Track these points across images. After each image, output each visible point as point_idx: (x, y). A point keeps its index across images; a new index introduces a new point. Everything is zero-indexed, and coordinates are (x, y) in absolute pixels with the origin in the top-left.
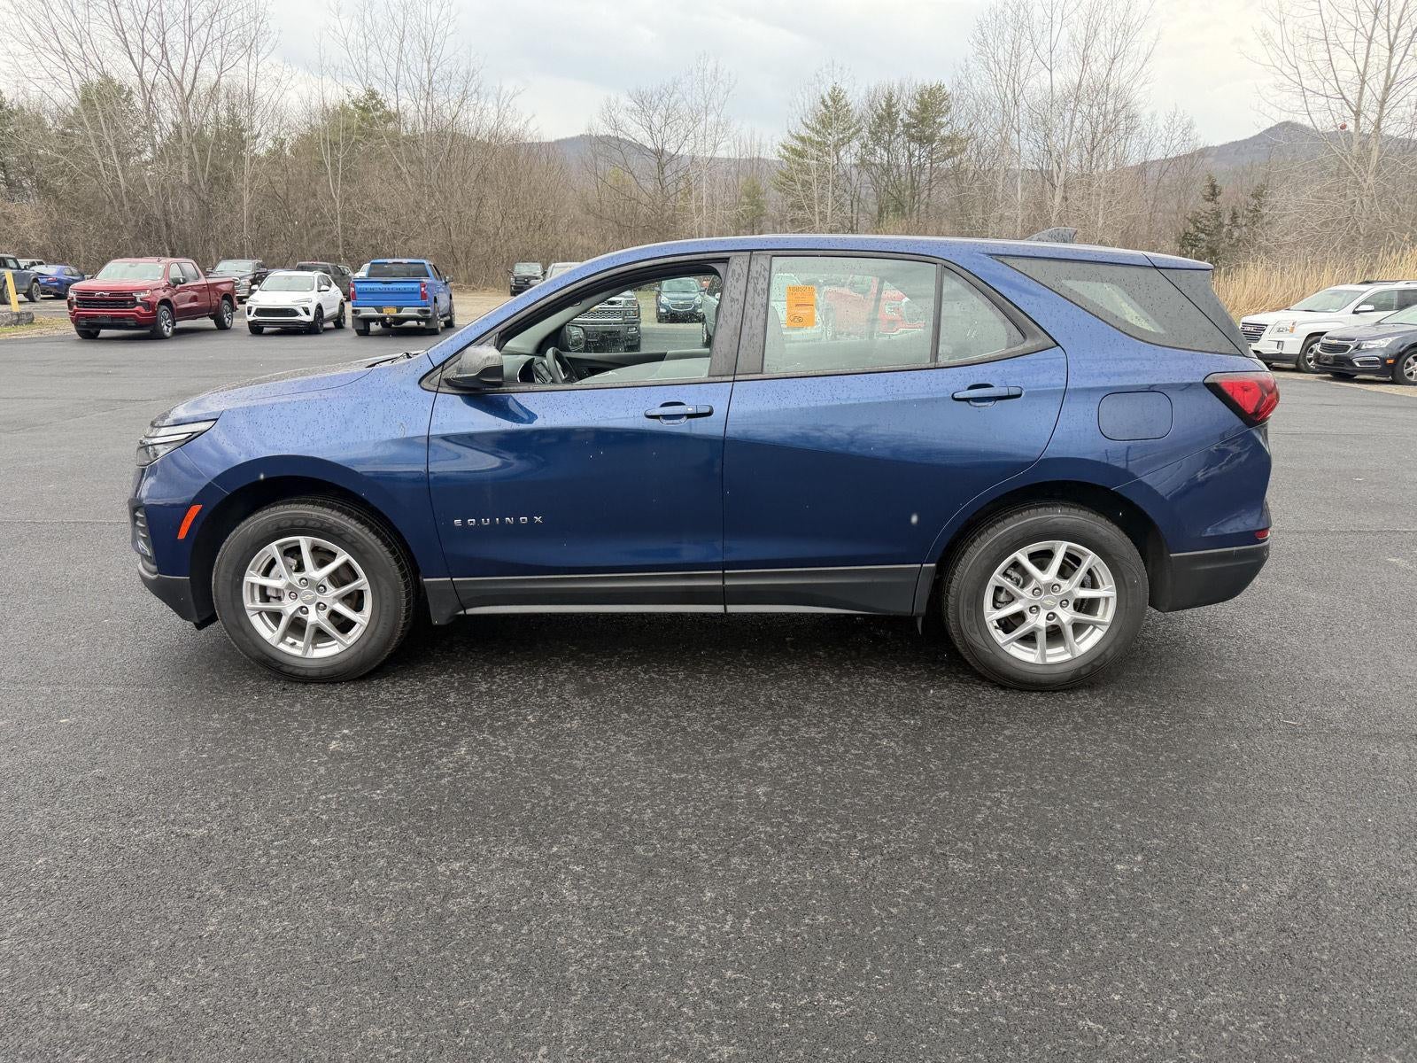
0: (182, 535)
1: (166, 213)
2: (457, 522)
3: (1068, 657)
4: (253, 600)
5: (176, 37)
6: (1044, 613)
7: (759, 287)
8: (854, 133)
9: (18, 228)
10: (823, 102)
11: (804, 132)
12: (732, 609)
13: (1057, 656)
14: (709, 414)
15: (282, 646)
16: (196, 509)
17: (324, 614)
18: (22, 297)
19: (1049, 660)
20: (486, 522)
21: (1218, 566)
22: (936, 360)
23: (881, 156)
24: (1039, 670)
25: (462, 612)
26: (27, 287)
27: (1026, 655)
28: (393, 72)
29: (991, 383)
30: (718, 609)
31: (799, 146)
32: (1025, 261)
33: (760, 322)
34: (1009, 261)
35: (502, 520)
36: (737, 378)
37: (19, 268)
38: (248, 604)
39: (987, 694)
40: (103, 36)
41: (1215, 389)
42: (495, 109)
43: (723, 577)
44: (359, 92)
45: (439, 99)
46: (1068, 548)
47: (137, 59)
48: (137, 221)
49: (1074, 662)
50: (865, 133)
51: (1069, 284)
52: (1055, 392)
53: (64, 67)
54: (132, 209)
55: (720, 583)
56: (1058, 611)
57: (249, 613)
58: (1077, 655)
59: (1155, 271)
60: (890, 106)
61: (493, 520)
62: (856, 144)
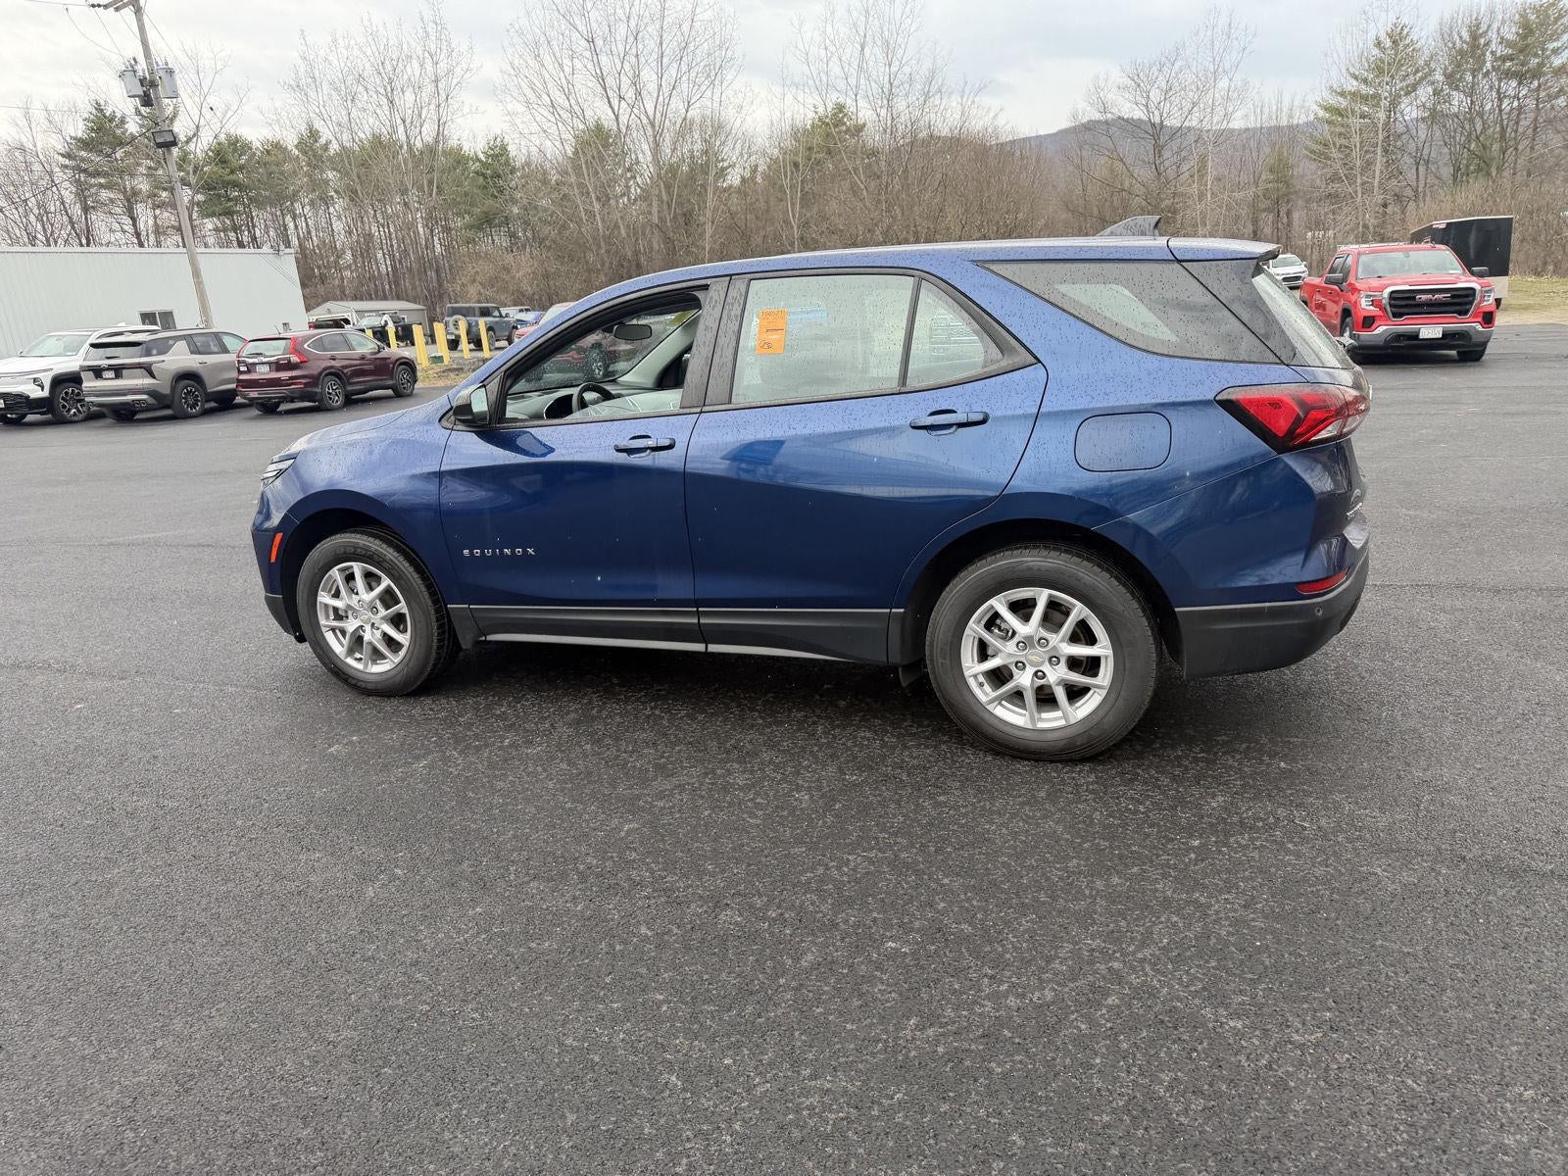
0: (273, 560)
1: (636, 253)
2: (466, 552)
3: (1062, 723)
4: (327, 617)
5: (648, 76)
6: (1030, 671)
7: (733, 313)
8: (1422, 79)
9: (513, 278)
10: (1378, 44)
11: (1352, 85)
12: (714, 648)
13: (1051, 721)
14: (671, 447)
15: (350, 661)
16: (279, 536)
17: (378, 634)
18: (472, 346)
19: (1041, 725)
20: (488, 552)
21: (1244, 625)
22: (904, 384)
23: (1458, 102)
24: (1027, 735)
25: (483, 638)
26: (507, 333)
27: (1014, 717)
28: (853, 81)
29: (954, 409)
30: (699, 647)
31: (1343, 103)
32: (1015, 267)
33: (731, 351)
34: (994, 267)
35: (501, 551)
36: (705, 409)
37: (501, 316)
38: (323, 622)
39: (971, 758)
40: (585, 84)
41: (1230, 406)
42: (959, 107)
43: (698, 614)
44: (826, 108)
45: (901, 104)
46: (1050, 596)
47: (615, 102)
48: (611, 263)
49: (1068, 730)
50: (1439, 77)
51: (1063, 288)
52: (1025, 416)
53: (553, 119)
54: (608, 251)
55: (695, 621)
56: (1046, 668)
57: (324, 629)
58: (1073, 721)
59: (1176, 266)
60: (1475, 37)
61: (494, 552)
62: (1425, 93)
